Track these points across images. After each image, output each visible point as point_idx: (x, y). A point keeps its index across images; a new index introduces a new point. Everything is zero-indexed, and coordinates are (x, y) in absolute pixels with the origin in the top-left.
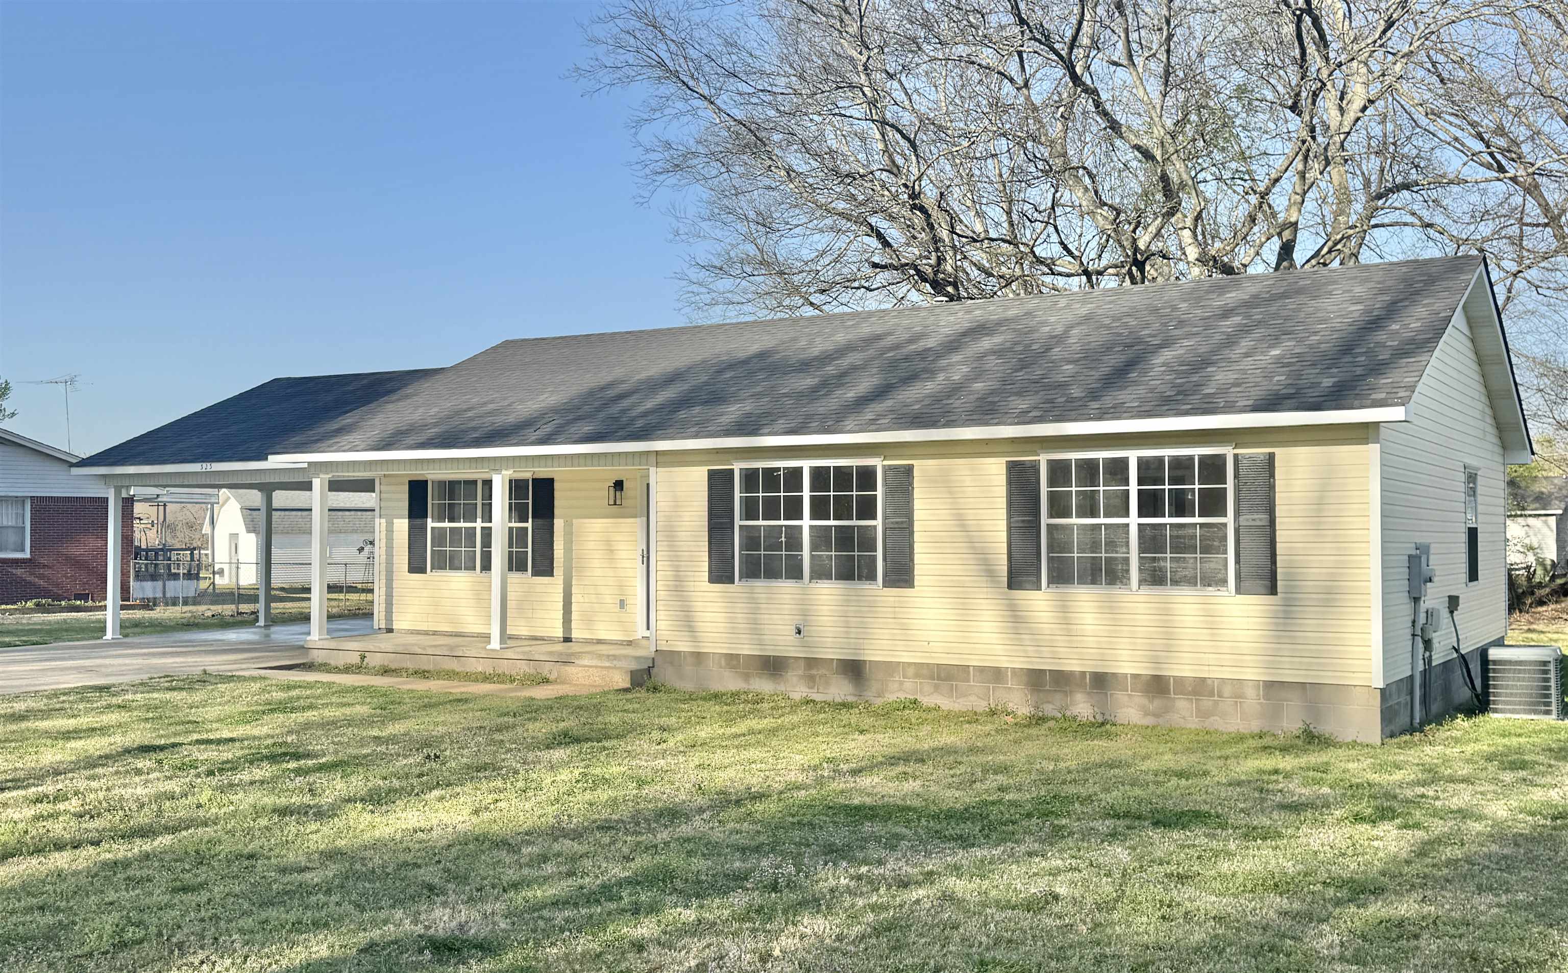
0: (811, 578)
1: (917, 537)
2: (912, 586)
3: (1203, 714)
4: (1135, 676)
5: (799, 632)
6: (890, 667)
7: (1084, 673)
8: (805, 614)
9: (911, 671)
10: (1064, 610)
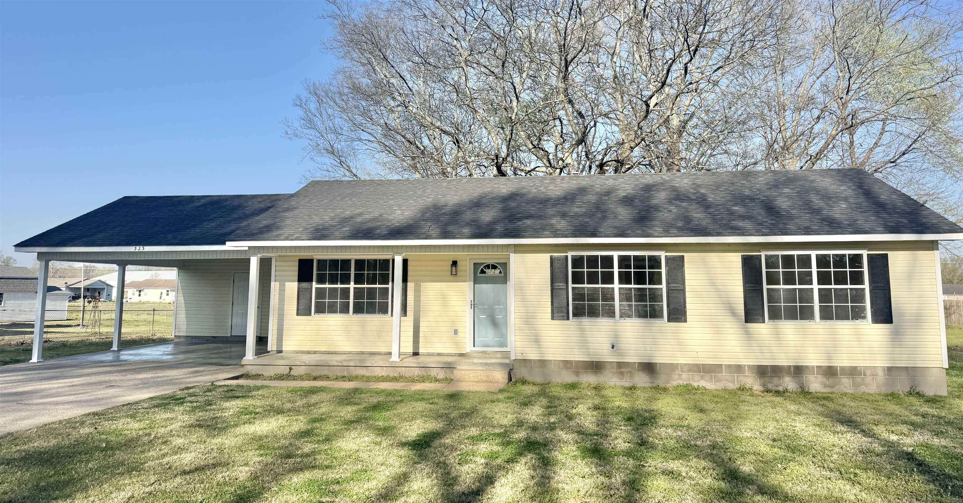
0: (621, 317)
1: (687, 294)
2: (685, 321)
3: (856, 385)
4: (818, 367)
5: (613, 347)
6: (672, 367)
7: (790, 366)
8: (616, 336)
9: (685, 369)
10: (777, 334)
